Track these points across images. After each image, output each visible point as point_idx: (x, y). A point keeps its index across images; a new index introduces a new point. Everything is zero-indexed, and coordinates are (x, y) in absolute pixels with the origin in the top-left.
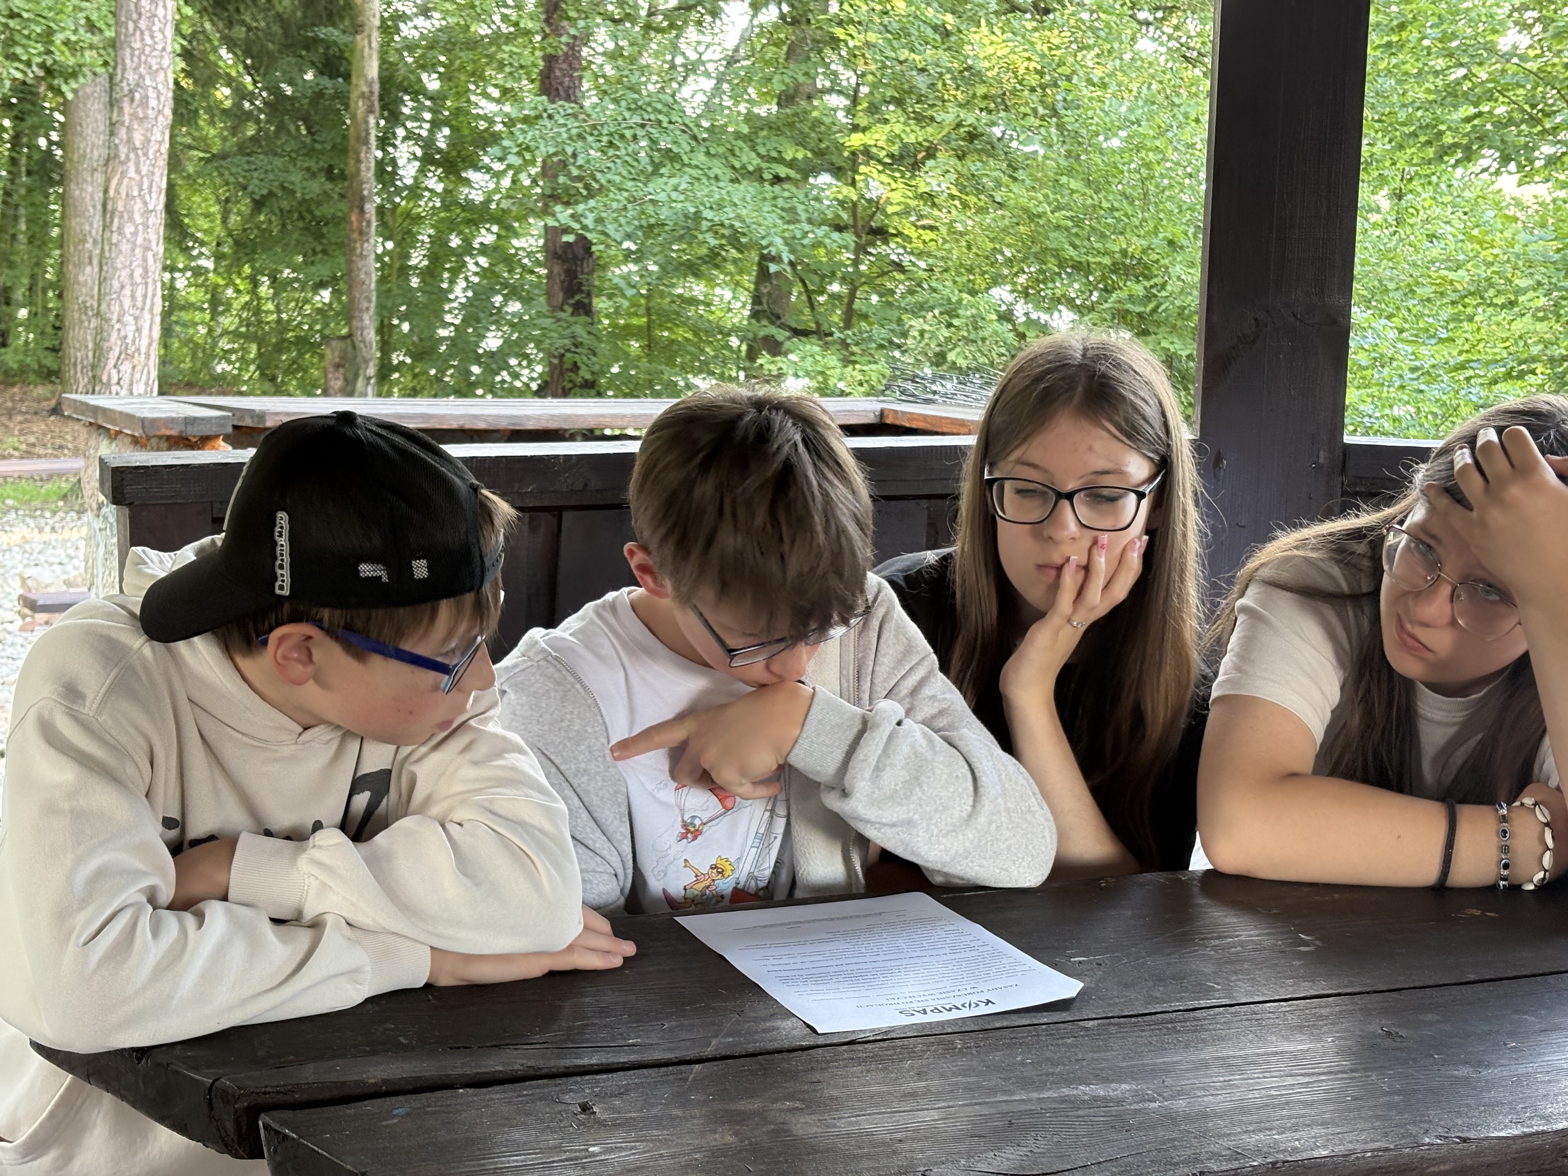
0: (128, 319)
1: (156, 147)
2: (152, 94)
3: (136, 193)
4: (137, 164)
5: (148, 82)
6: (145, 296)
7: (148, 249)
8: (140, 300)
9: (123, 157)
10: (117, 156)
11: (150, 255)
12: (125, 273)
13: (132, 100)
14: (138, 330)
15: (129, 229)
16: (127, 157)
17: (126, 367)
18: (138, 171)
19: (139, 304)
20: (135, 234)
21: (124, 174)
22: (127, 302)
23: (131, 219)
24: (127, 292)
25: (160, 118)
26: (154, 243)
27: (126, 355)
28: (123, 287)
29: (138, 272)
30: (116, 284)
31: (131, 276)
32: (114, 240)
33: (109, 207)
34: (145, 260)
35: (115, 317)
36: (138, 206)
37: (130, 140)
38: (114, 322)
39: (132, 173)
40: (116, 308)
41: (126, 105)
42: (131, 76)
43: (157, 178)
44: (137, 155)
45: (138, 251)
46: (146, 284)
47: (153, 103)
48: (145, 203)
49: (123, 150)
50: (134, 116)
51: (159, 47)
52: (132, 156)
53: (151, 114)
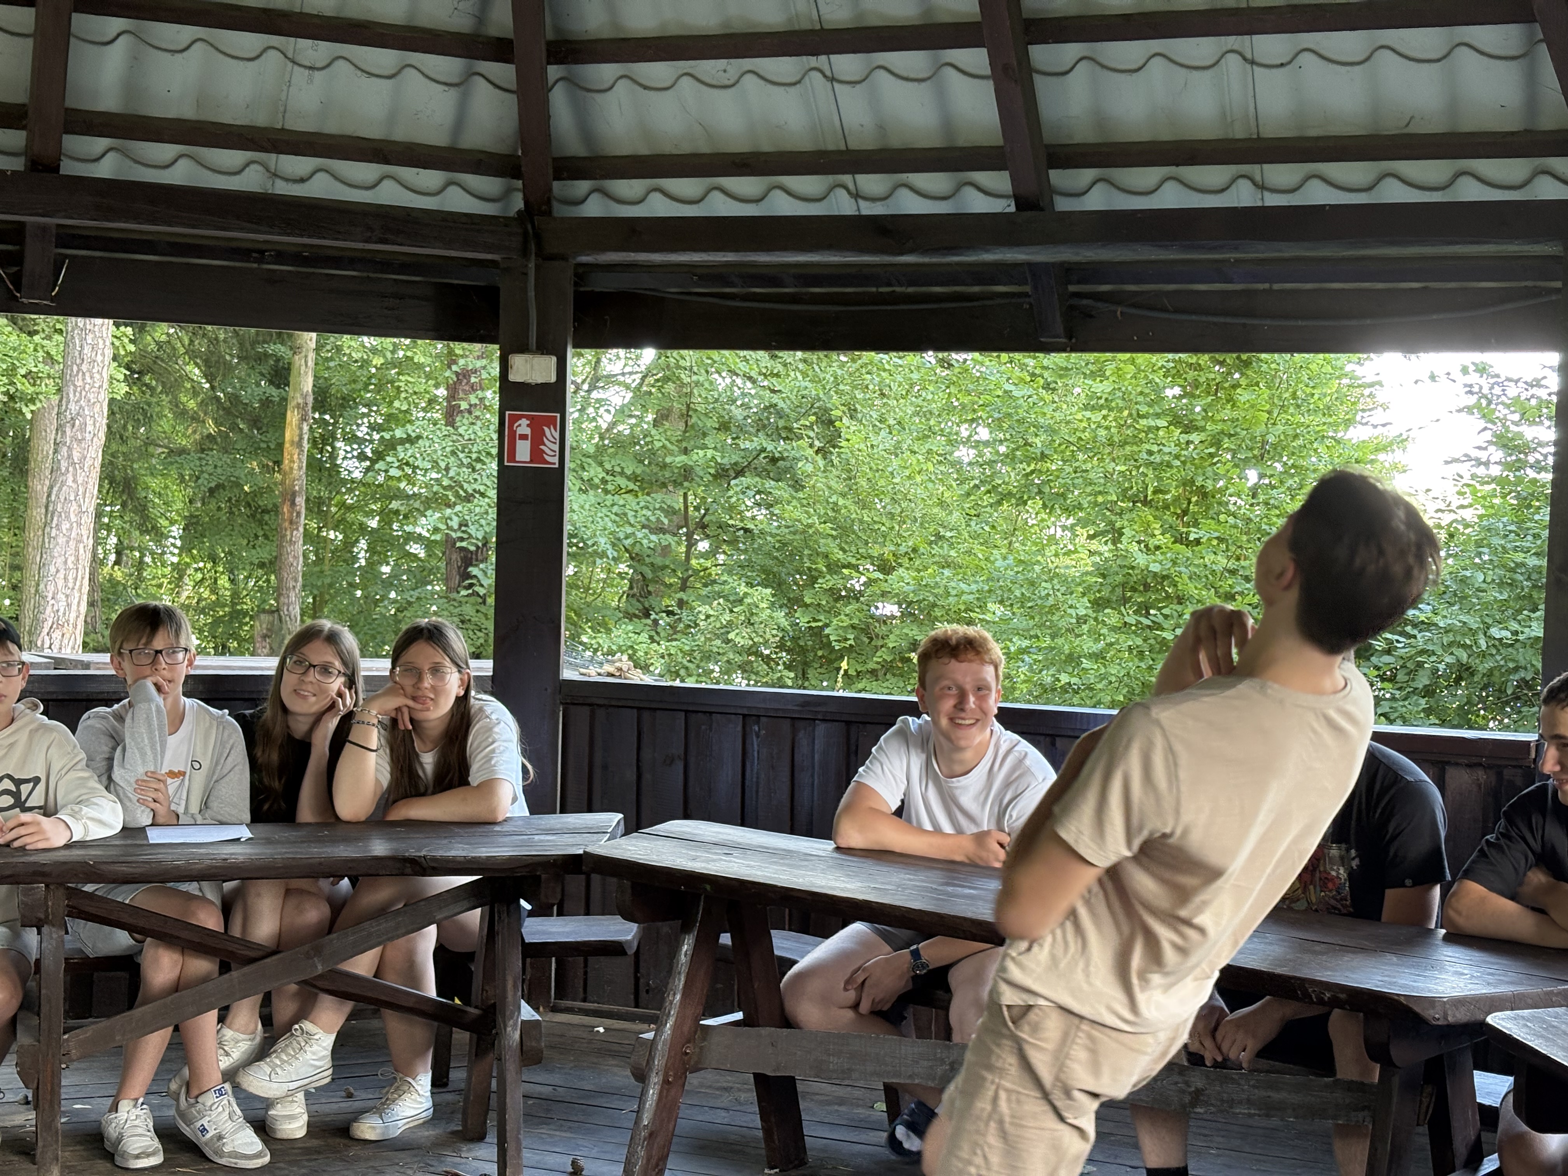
0: (60, 596)
1: (91, 463)
2: (89, 422)
3: (72, 498)
4: (75, 475)
5: (87, 412)
6: (76, 579)
7: (80, 541)
8: (71, 581)
9: (63, 469)
10: (59, 468)
11: (81, 546)
12: (60, 561)
13: (73, 426)
14: (69, 605)
15: (65, 526)
16: (67, 470)
17: (56, 635)
18: (75, 481)
19: (70, 585)
20: (71, 529)
21: (63, 484)
22: (61, 583)
23: (68, 517)
24: (61, 575)
25: (95, 439)
26: (85, 537)
27: (57, 625)
28: (58, 571)
29: (71, 559)
30: (53, 570)
31: (66, 562)
32: (53, 535)
33: (51, 508)
34: (77, 550)
35: (50, 595)
36: (74, 507)
37: (70, 456)
38: (49, 599)
39: (70, 482)
40: (51, 588)
41: (68, 430)
42: (73, 407)
43: (90, 486)
44: (75, 469)
45: (72, 544)
46: (77, 569)
47: (90, 428)
48: (80, 506)
49: (64, 464)
50: (74, 438)
51: (97, 385)
52: (71, 469)
53: (88, 437)
